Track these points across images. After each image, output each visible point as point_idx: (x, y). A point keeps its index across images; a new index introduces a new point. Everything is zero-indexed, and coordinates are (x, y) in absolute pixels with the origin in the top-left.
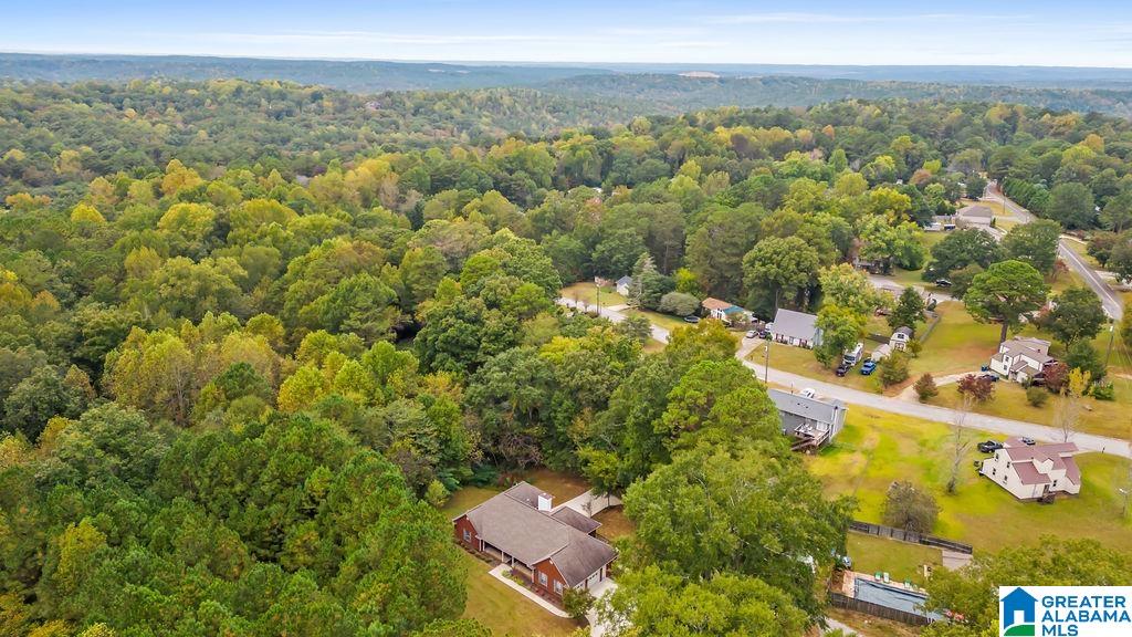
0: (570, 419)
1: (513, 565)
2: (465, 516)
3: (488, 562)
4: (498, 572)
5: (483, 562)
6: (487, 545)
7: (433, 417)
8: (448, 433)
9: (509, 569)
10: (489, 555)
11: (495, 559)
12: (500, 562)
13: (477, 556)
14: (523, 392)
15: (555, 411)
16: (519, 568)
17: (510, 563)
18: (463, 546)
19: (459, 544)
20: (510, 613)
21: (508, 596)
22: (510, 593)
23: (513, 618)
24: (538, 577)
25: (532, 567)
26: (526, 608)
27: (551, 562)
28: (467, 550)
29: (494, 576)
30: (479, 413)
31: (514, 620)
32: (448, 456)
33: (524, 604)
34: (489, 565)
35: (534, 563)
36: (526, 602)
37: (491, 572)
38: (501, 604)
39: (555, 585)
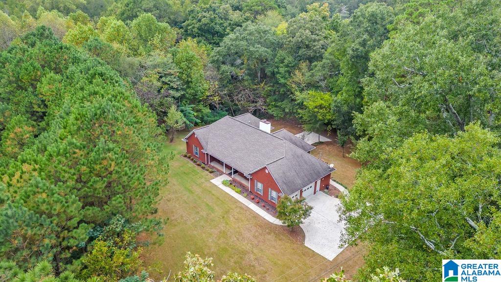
0: (290, 73)
1: (233, 176)
2: (194, 134)
3: (211, 172)
4: (218, 181)
5: (207, 172)
6: (213, 159)
7: (178, 63)
8: (189, 76)
9: (229, 179)
10: (213, 167)
11: (218, 170)
12: (222, 173)
13: (203, 168)
14: (252, 49)
15: (278, 67)
16: (238, 178)
17: (230, 174)
18: (192, 160)
19: (189, 158)
20: (223, 217)
21: (224, 201)
22: (227, 199)
23: (226, 222)
24: (254, 186)
25: (249, 176)
26: (241, 214)
27: (267, 171)
28: (195, 162)
29: (214, 184)
30: (218, 68)
31: (227, 224)
32: (190, 94)
33: (238, 210)
34: (212, 175)
35: (251, 173)
36: (241, 208)
37: (212, 181)
38: (216, 208)
39: (270, 193)
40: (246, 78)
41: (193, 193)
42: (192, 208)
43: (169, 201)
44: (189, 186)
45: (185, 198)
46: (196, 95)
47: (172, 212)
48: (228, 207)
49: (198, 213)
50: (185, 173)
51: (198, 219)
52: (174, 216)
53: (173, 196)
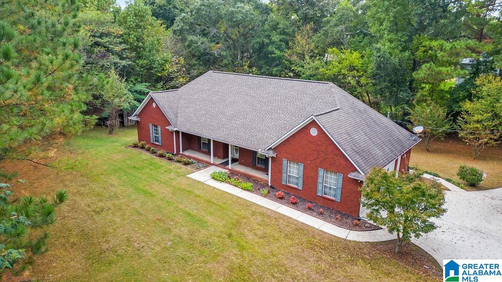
0: (287, 42)
1: (230, 166)
2: (151, 101)
3: (186, 164)
4: (203, 176)
5: (179, 165)
6: (189, 140)
9: (225, 170)
10: (189, 157)
11: (199, 161)
12: (209, 164)
13: (170, 159)
16: (240, 168)
17: (223, 165)
18: (148, 150)
19: (143, 148)
20: (230, 235)
21: (223, 206)
22: (229, 202)
23: (238, 245)
24: (280, 172)
25: (271, 152)
26: (268, 225)
27: (314, 132)
28: (154, 153)
29: (195, 180)
30: (184, 40)
31: (242, 248)
32: (141, 67)
33: (260, 218)
34: (189, 168)
35: (273, 145)
36: (262, 214)
37: (191, 176)
38: (209, 218)
39: (320, 180)
40: (224, 53)
41: (152, 196)
42: (155, 222)
43: (98, 213)
44: (144, 186)
45: (137, 205)
46: (151, 68)
47: (105, 234)
48: (236, 214)
49: (169, 230)
50: (134, 167)
51: (169, 243)
52: (107, 242)
53: (109, 204)
